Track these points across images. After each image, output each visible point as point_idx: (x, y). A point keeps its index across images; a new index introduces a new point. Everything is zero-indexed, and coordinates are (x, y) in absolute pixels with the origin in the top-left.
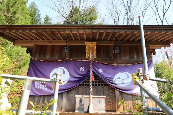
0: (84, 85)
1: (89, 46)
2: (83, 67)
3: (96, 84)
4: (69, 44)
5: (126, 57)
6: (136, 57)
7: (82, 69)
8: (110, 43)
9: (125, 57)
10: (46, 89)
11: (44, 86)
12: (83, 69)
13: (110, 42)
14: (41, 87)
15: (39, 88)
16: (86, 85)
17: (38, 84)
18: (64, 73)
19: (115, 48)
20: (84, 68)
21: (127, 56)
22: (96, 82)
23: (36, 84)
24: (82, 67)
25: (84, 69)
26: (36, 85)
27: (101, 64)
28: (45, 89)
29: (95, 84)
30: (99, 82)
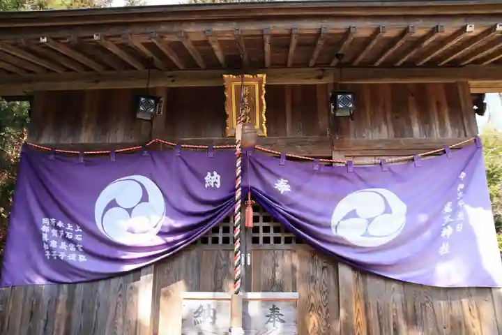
0: (220, 242)
1: (239, 89)
2: (215, 173)
3: (267, 235)
4: (162, 84)
5: (380, 131)
6: (416, 129)
7: (213, 181)
8: (320, 78)
9: (377, 129)
10: (82, 258)
11: (75, 247)
12: (215, 183)
13: (320, 73)
14: (62, 256)
15: (58, 257)
16: (226, 241)
17: (54, 244)
18: (145, 198)
19: (339, 96)
20: (219, 177)
21: (384, 128)
22: (266, 230)
23: (45, 245)
24: (212, 175)
25: (218, 181)
26: (46, 247)
27: (283, 161)
28: (77, 258)
29: (261, 235)
30: (277, 230)
